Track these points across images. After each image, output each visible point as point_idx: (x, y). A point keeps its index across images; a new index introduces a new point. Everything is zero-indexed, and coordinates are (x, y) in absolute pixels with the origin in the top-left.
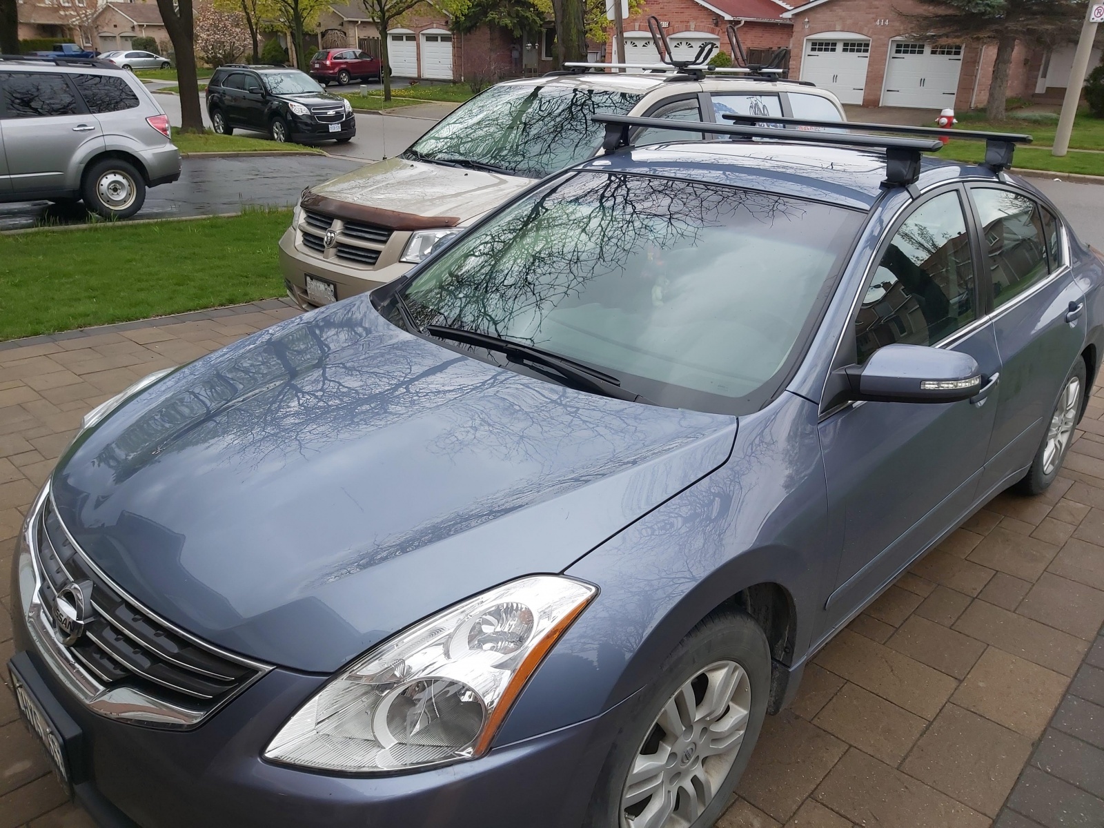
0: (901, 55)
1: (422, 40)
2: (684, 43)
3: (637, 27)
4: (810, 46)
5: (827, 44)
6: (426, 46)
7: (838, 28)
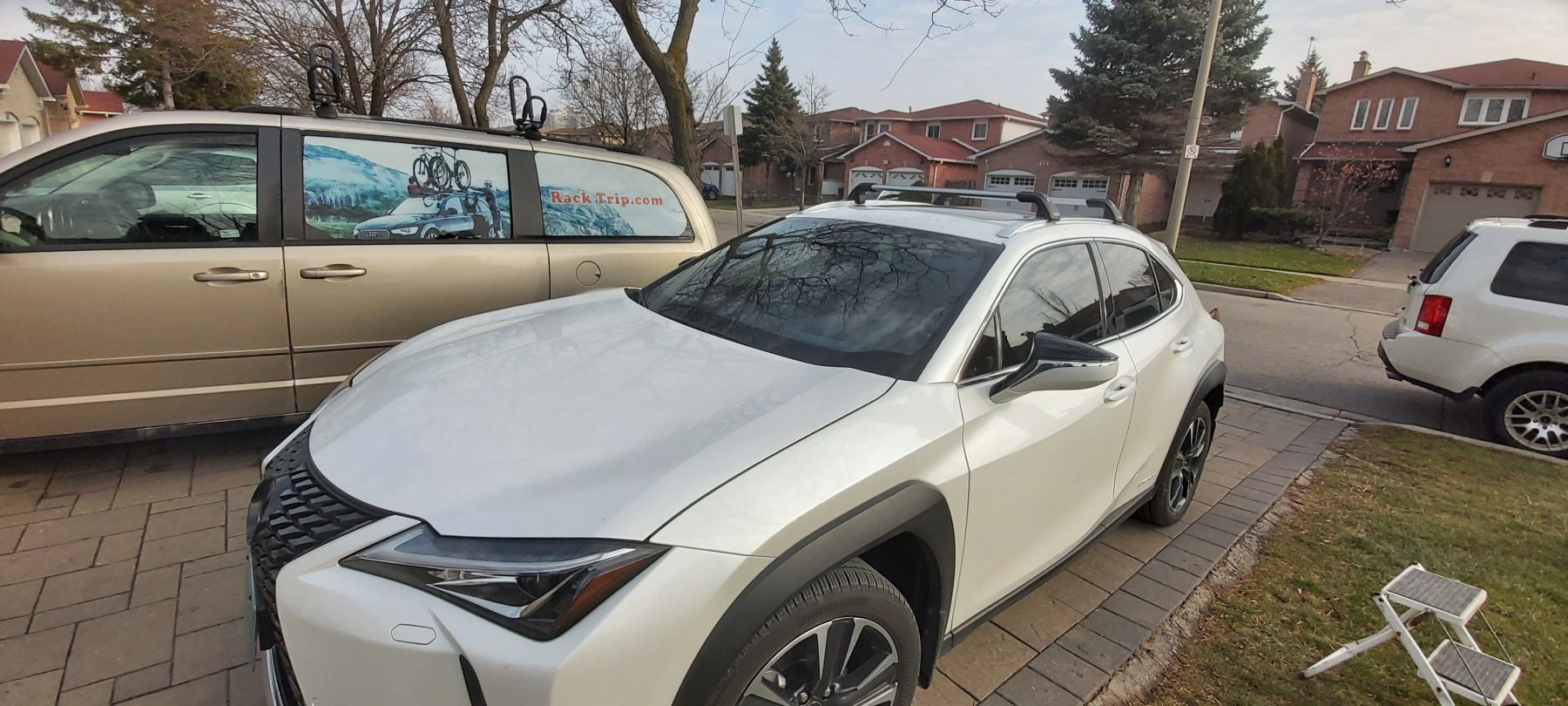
0: (1059, 188)
1: (724, 169)
2: (899, 177)
3: (866, 163)
4: (990, 180)
5: (1003, 179)
6: (728, 175)
7: (1011, 167)
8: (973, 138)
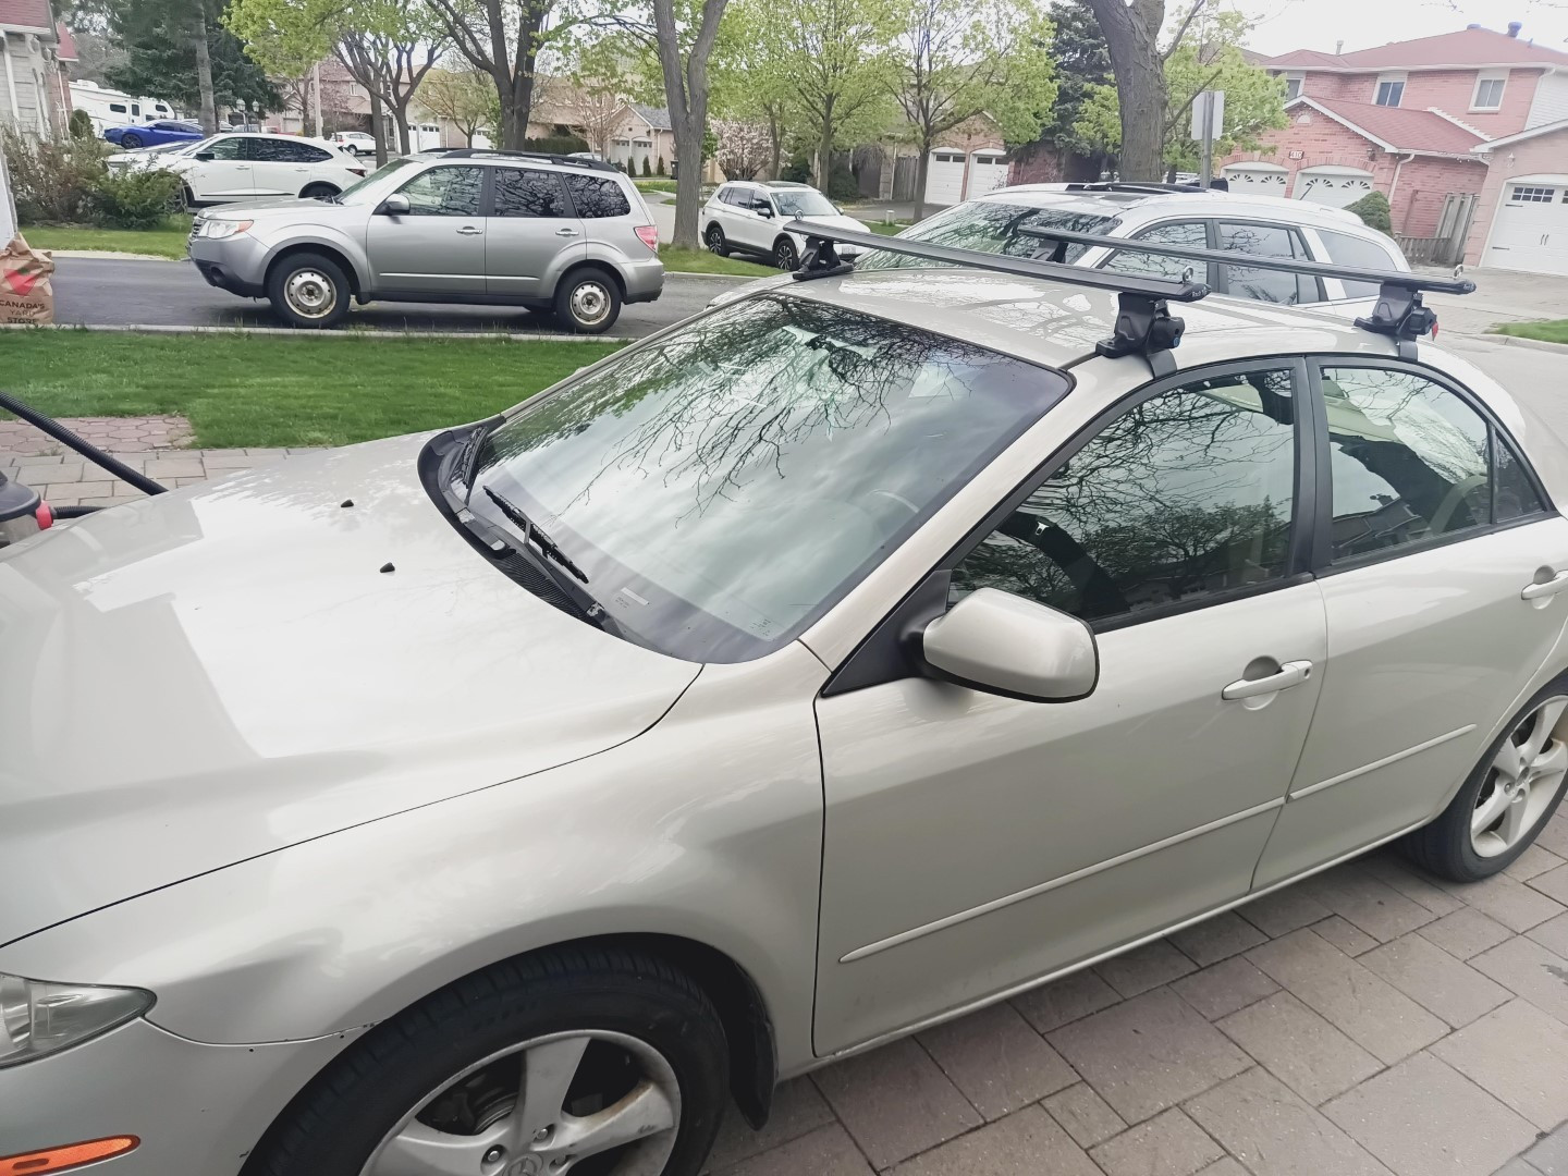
1: (973, 161)
2: (1321, 180)
4: (1512, 193)
5: (1539, 191)
7: (1559, 169)
8: (1473, 108)
